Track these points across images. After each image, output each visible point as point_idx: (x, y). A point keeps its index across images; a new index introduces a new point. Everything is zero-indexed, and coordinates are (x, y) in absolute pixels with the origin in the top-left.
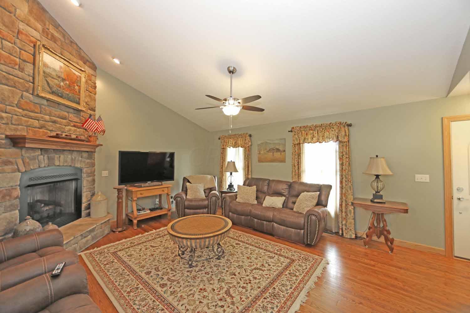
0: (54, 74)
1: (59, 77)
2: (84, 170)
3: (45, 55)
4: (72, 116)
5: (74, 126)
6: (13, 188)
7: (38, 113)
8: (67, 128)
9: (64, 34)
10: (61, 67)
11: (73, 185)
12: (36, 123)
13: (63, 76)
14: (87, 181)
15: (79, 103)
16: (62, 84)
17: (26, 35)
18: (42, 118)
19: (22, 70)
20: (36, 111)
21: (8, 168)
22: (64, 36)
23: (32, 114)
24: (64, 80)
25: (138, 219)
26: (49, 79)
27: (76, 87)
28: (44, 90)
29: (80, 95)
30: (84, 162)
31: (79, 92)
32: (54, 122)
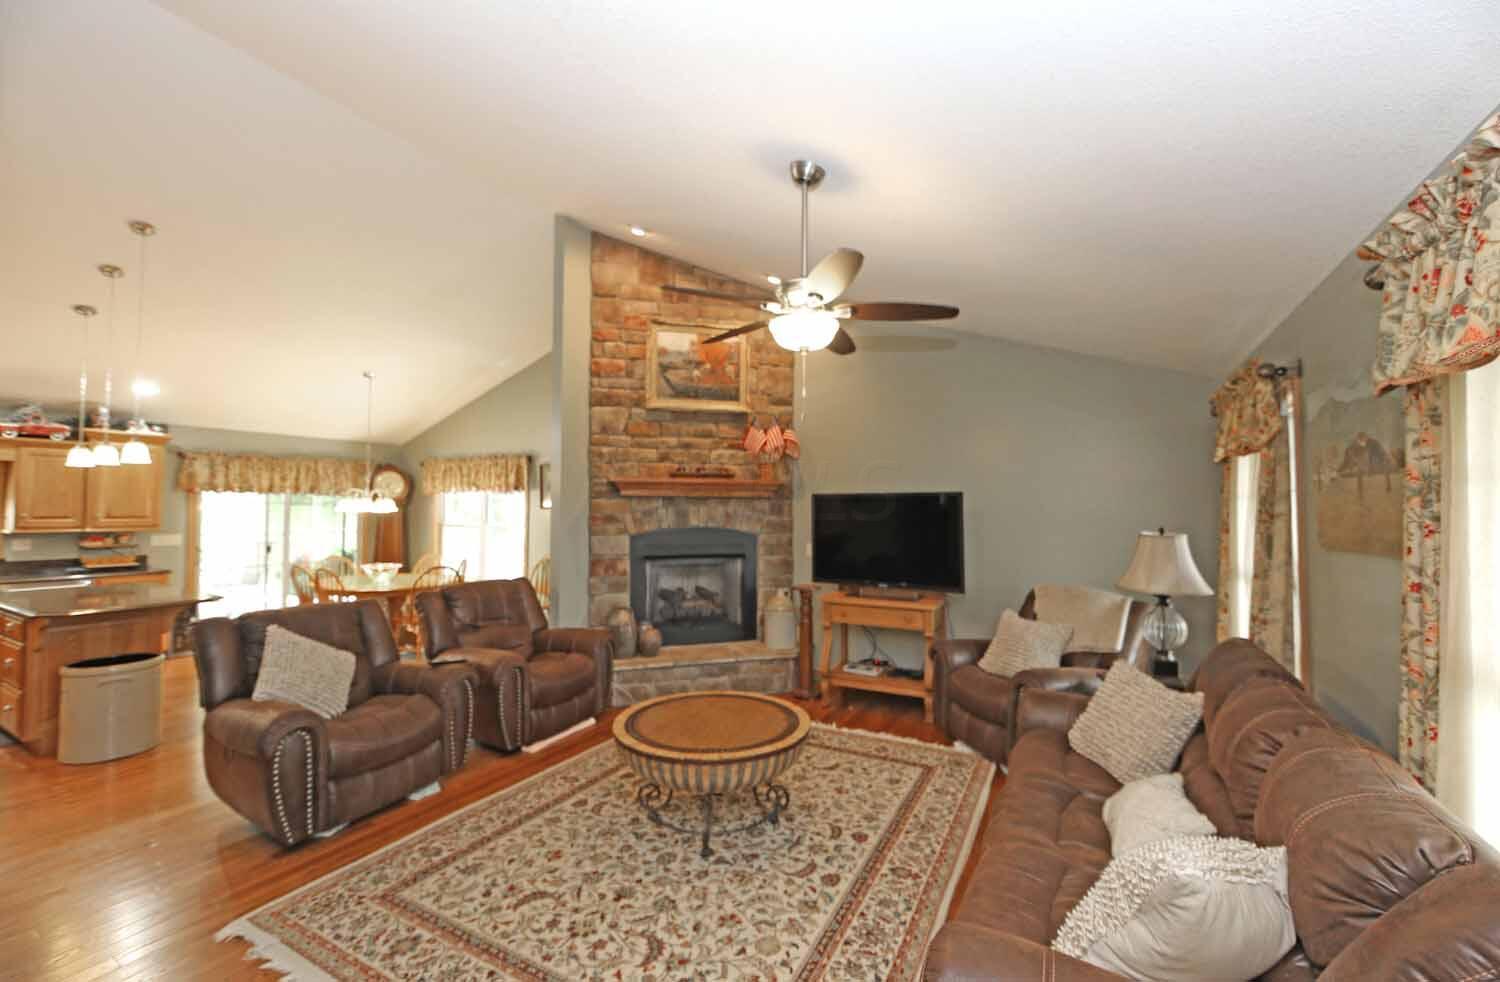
0: (678, 361)
1: (690, 362)
2: (762, 538)
3: (661, 334)
4: (725, 429)
5: (731, 447)
6: (619, 558)
7: (655, 436)
8: (714, 454)
9: (706, 276)
10: (693, 344)
11: (738, 565)
12: (652, 454)
13: (697, 357)
14: (768, 563)
15: (735, 398)
16: (696, 373)
17: (635, 318)
18: (663, 443)
19: (630, 374)
20: (652, 433)
21: (611, 528)
22: (705, 281)
23: (646, 440)
24: (699, 364)
25: (837, 683)
26: (670, 375)
27: (730, 369)
28: (660, 394)
29: (738, 382)
30: (760, 520)
31: (738, 375)
32: (687, 446)
